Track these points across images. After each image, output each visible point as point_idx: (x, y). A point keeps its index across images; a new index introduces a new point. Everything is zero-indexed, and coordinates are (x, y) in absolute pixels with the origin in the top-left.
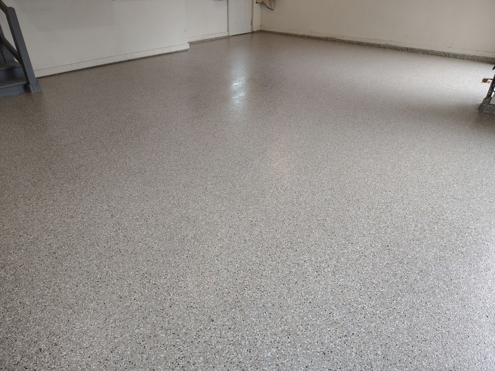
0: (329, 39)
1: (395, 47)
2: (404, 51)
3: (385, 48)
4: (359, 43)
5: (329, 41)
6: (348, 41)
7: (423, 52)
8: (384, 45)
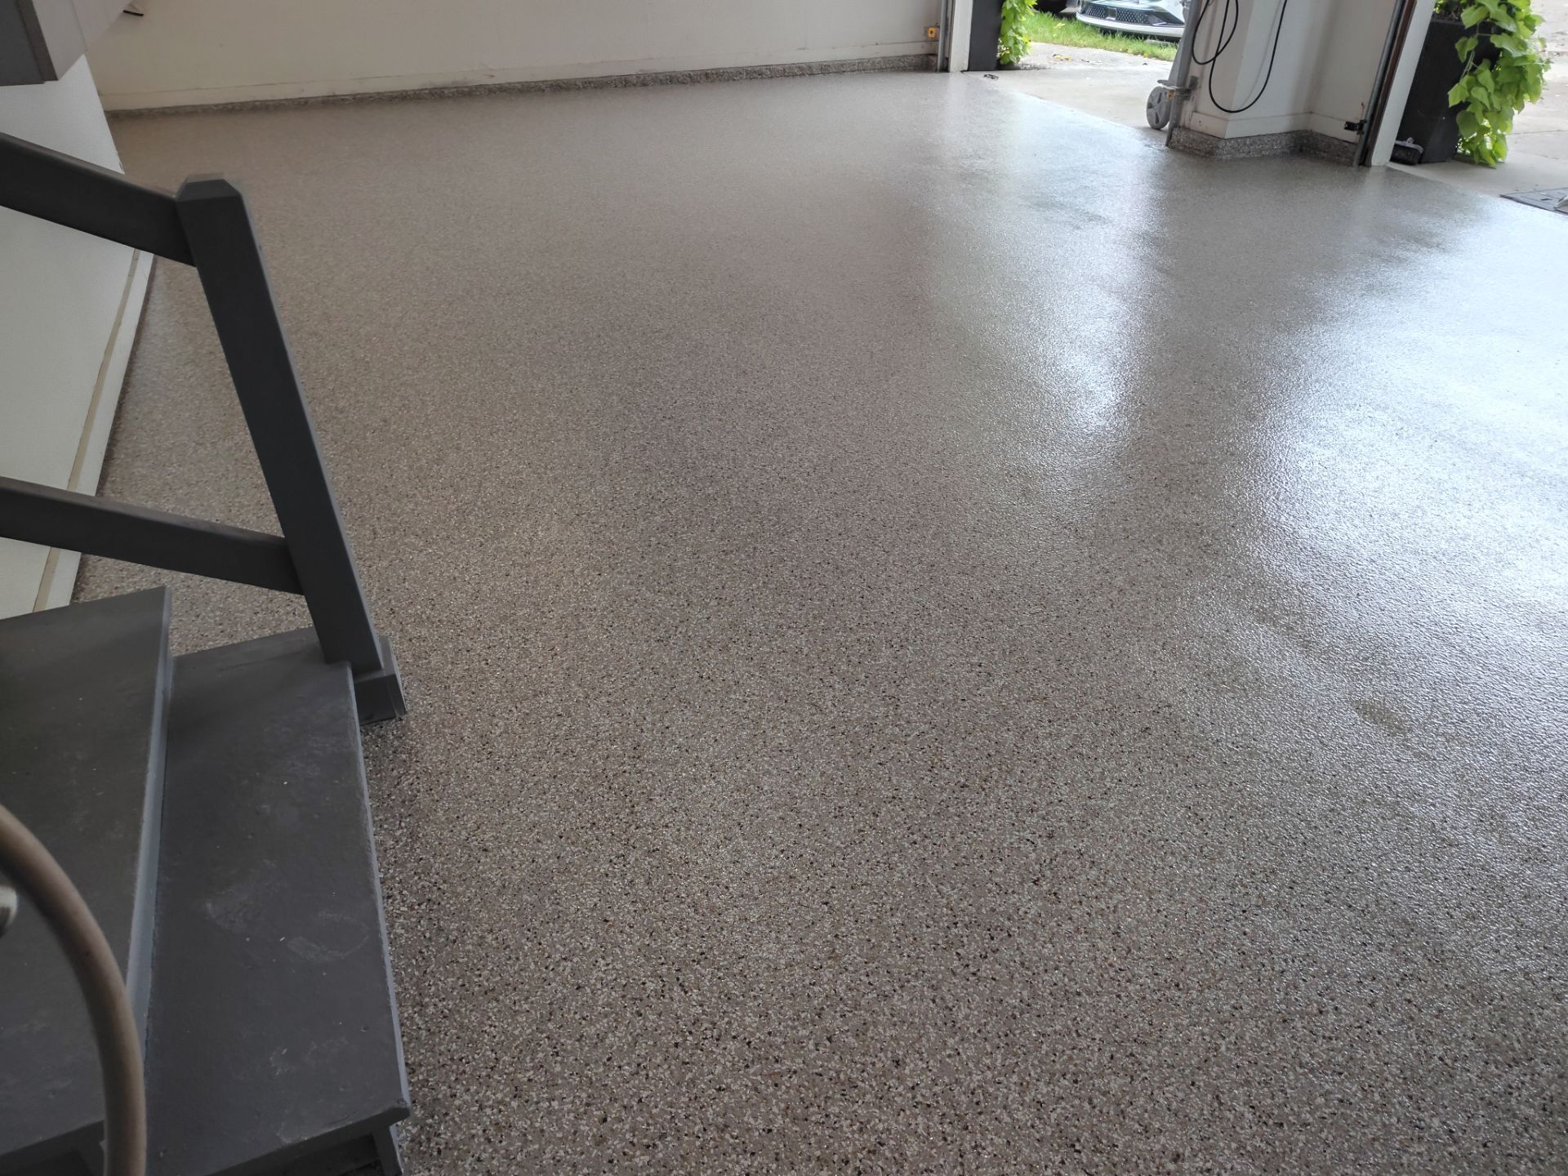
0: (446, 92)
1: (671, 76)
2: (699, 82)
3: (644, 84)
4: (558, 85)
5: (449, 97)
6: (519, 86)
7: (747, 74)
8: (638, 76)
